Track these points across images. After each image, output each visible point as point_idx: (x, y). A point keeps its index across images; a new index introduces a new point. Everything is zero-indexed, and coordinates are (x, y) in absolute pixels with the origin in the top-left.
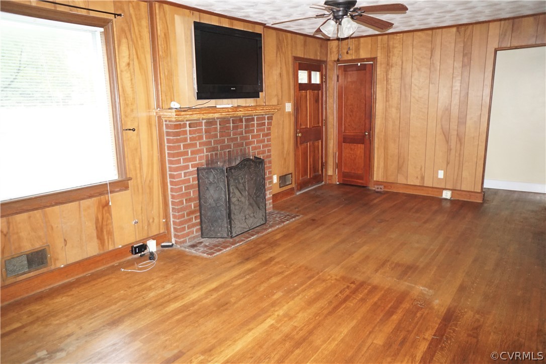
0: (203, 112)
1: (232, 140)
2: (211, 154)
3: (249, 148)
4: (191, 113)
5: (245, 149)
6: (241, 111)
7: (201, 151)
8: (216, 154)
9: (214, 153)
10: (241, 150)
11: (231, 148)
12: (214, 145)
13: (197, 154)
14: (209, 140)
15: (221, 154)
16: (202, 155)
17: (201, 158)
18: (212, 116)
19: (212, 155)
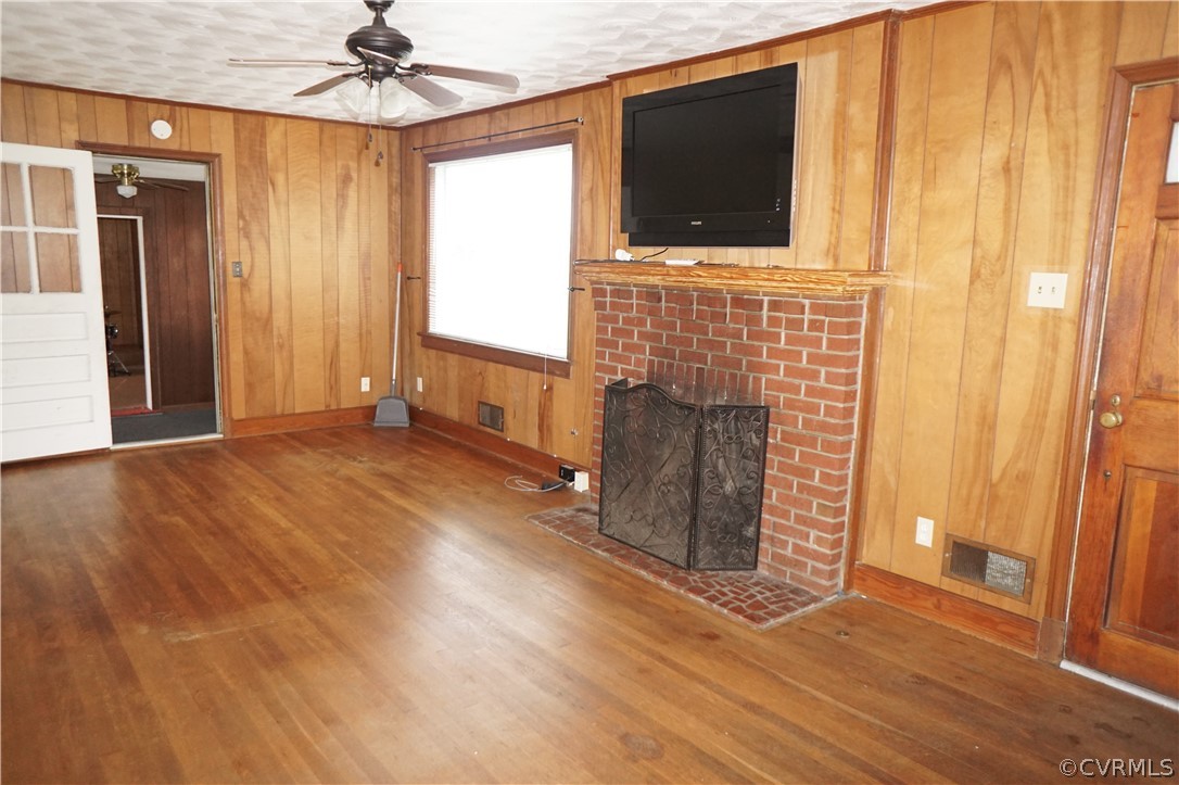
0: (617, 270)
1: (712, 345)
2: (658, 362)
3: (757, 380)
4: (597, 269)
5: (745, 378)
6: (700, 276)
7: (640, 349)
8: (670, 366)
9: (666, 361)
10: (733, 376)
11: (706, 364)
12: (667, 344)
13: (634, 353)
14: (659, 331)
15: (680, 368)
16: (642, 357)
17: (639, 363)
18: (646, 280)
19: (661, 364)
